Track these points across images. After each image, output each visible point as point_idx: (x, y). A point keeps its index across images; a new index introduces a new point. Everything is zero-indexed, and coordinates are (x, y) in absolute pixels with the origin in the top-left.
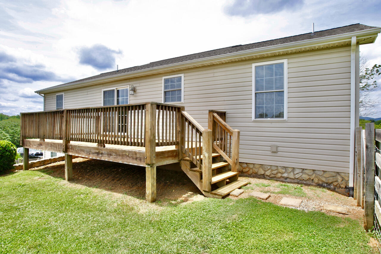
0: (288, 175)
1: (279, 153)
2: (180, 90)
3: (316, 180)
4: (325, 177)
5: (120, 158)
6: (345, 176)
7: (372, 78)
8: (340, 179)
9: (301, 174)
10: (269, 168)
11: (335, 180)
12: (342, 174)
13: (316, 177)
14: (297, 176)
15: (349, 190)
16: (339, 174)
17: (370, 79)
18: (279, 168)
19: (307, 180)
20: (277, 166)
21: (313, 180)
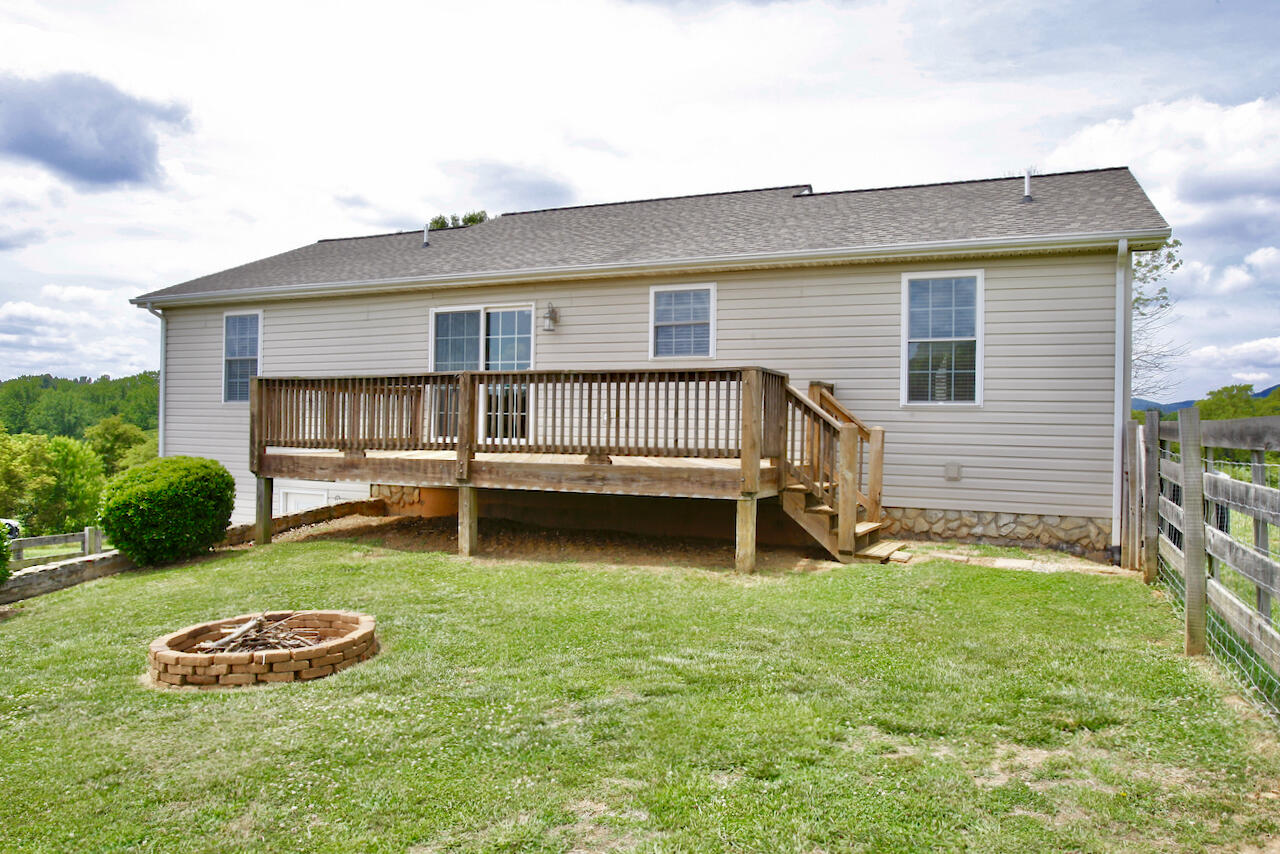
0: (984, 530)
1: (964, 480)
2: (705, 327)
3: (1045, 538)
4: (1064, 530)
5: (663, 485)
6: (1105, 524)
7: (1155, 280)
8: (1093, 531)
9: (1013, 526)
10: (940, 515)
11: (1084, 534)
12: (1099, 521)
13: (1044, 530)
14: (1004, 531)
15: (1113, 554)
16: (1092, 522)
17: (1149, 280)
18: (964, 515)
19: (1027, 538)
20: (960, 511)
21: (1038, 537)
